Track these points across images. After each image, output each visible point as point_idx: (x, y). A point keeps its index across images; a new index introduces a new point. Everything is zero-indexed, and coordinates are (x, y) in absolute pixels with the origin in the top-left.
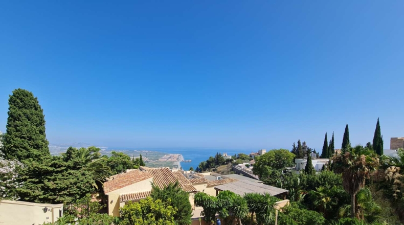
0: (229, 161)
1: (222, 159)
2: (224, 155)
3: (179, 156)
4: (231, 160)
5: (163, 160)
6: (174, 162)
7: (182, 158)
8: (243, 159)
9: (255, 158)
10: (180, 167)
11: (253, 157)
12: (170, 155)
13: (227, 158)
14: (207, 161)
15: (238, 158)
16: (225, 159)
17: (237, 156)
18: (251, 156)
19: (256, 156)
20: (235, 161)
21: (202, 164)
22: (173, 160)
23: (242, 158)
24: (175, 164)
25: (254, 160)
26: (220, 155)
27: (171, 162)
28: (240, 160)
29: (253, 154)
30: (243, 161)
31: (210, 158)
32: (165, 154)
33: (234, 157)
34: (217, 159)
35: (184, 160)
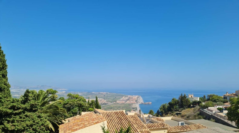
0: (195, 103)
1: (187, 101)
2: (190, 96)
3: (139, 97)
4: (199, 103)
5: (121, 102)
6: (132, 104)
7: (141, 100)
8: (215, 101)
9: (230, 100)
10: (138, 109)
11: (228, 98)
12: (129, 96)
13: (194, 100)
14: (169, 104)
15: (208, 100)
16: (191, 101)
17: (206, 98)
18: (225, 98)
19: (232, 98)
20: (203, 103)
21: (164, 106)
22: (132, 102)
23: (213, 100)
24: (134, 106)
25: (229, 103)
26: (185, 97)
27: (130, 105)
28: (210, 102)
29: (228, 94)
30: (215, 103)
31: (173, 99)
32: (122, 96)
33: (203, 99)
34: (182, 101)
35: (143, 103)
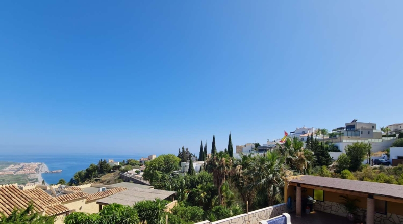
0: (115, 168)
1: (107, 166)
2: (110, 162)
3: (41, 165)
4: (119, 167)
5: (6, 173)
6: (29, 174)
7: (45, 168)
8: (133, 165)
9: (145, 164)
10: (41, 180)
11: (143, 162)
12: (22, 164)
13: (114, 165)
14: (87, 170)
15: (127, 164)
16: (111, 166)
17: (126, 162)
18: (141, 162)
19: (146, 162)
20: (123, 168)
21: (79, 174)
22: (28, 171)
23: (131, 164)
24: (32, 176)
25: (144, 166)
26: (105, 162)
27: (24, 175)
28: (129, 166)
29: (143, 159)
30: (133, 167)
31: (91, 165)
32: (10, 164)
33: (123, 164)
34: (101, 167)
35: (48, 171)
